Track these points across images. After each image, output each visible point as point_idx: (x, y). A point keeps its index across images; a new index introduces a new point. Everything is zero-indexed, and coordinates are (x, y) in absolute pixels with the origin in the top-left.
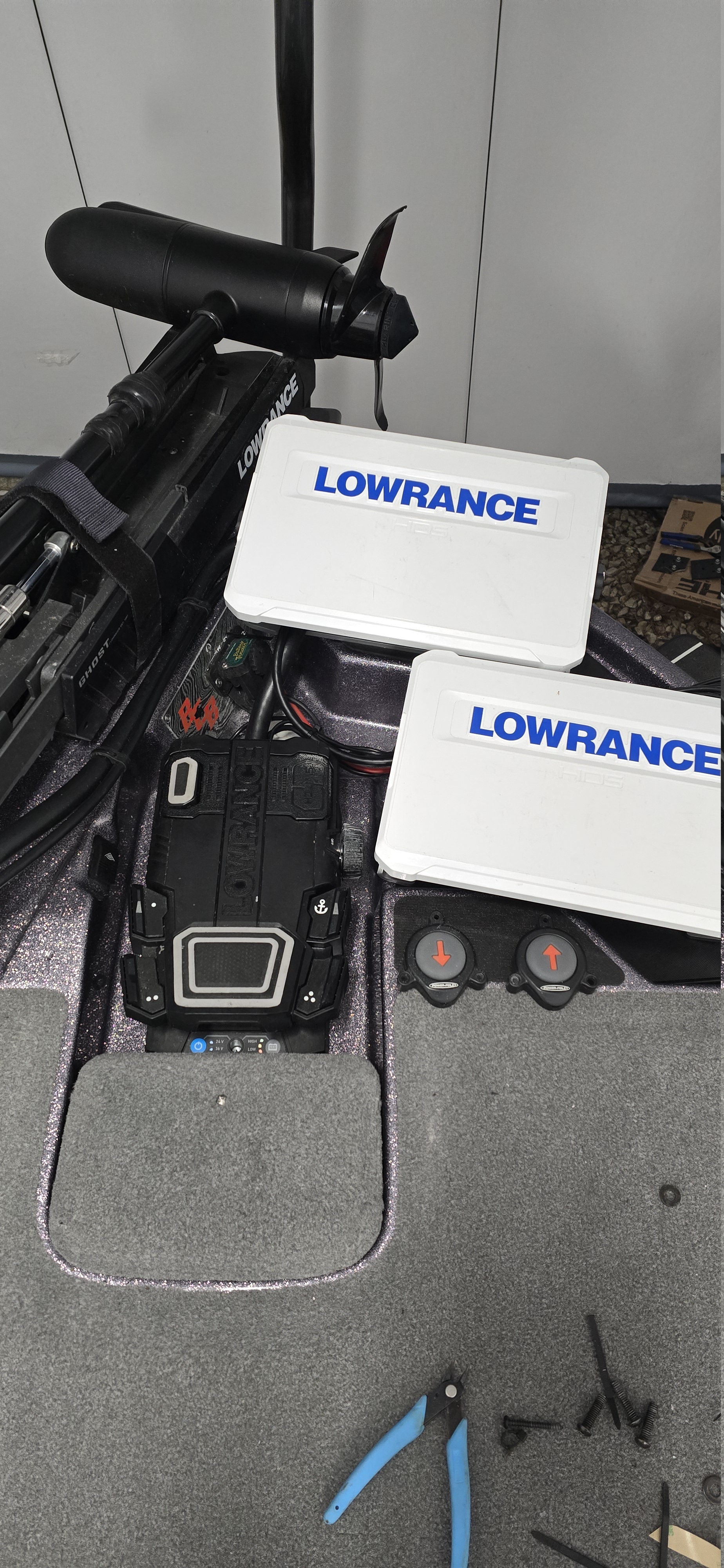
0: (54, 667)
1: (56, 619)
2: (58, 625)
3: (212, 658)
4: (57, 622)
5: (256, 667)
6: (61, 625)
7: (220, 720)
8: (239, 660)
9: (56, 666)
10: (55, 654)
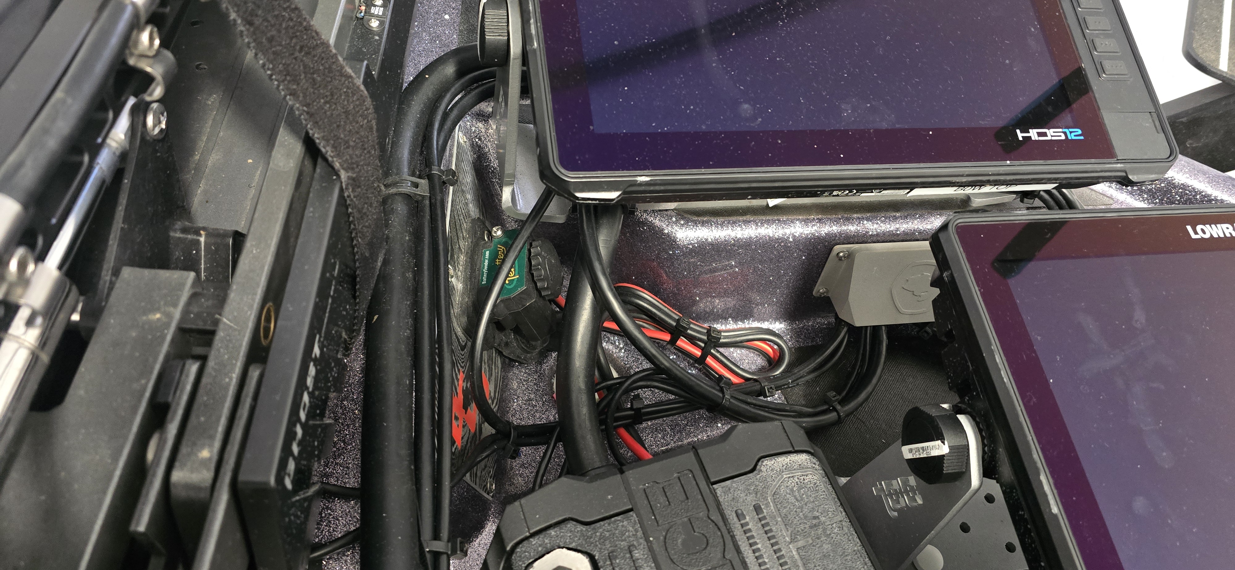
0: (205, 461)
1: (166, 317)
2: (175, 332)
3: (459, 288)
4: (167, 325)
5: (547, 288)
6: (183, 331)
7: (492, 394)
8: (515, 282)
9: (210, 459)
10: (193, 420)
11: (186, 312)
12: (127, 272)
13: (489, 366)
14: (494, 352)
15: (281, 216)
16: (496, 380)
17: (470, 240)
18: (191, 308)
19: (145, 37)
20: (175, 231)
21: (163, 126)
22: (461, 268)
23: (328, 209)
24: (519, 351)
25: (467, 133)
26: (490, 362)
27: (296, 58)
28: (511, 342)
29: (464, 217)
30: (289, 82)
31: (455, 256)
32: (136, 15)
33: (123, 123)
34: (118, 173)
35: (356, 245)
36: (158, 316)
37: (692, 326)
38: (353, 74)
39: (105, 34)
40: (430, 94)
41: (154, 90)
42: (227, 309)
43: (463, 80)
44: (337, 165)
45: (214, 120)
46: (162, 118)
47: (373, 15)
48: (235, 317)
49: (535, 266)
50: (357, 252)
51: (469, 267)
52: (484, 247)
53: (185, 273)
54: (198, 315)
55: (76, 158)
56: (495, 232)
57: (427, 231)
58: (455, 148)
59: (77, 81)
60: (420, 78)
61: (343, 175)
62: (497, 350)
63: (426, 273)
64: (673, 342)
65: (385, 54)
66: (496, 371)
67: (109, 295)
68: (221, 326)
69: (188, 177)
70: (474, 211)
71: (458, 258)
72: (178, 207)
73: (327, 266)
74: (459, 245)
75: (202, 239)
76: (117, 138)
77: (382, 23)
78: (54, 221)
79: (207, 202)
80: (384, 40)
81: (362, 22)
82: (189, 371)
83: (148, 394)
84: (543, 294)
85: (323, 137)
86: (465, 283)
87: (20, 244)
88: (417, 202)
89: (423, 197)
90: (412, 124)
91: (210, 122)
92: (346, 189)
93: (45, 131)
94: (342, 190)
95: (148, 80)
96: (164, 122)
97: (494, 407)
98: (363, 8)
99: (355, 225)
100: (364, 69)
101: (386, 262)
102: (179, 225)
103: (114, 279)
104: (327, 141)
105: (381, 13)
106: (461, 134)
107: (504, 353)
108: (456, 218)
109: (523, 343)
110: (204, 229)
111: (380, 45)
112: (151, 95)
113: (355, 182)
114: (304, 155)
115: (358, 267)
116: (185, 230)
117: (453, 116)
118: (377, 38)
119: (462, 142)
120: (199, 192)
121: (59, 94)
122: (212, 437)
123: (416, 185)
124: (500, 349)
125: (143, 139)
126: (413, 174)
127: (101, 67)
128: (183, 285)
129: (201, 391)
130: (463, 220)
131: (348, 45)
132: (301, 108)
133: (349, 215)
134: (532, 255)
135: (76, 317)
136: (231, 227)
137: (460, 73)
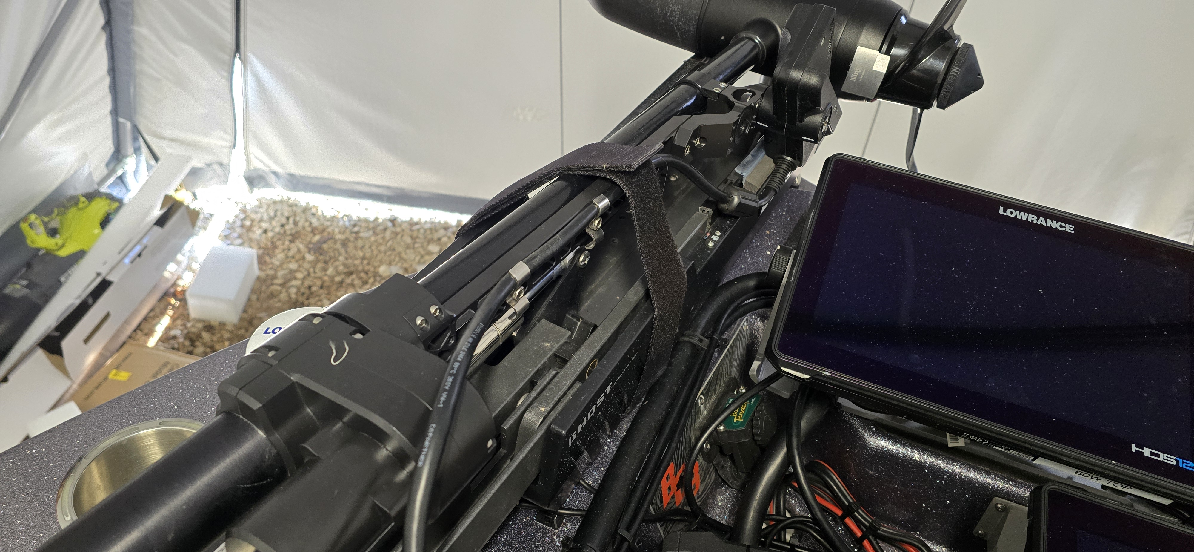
0: (541, 413)
1: (551, 346)
2: (552, 355)
3: (704, 413)
4: (551, 350)
5: (759, 435)
6: (555, 355)
7: (700, 493)
8: (739, 423)
9: (544, 412)
10: (544, 394)
11: (560, 348)
12: (544, 321)
13: (705, 473)
14: (712, 468)
15: (619, 321)
16: (707, 486)
17: (723, 389)
18: (563, 347)
19: (596, 222)
20: (569, 314)
21: (586, 262)
22: (710, 402)
23: (642, 325)
24: (729, 476)
25: (751, 325)
26: (707, 472)
27: (656, 249)
28: (726, 467)
29: (726, 374)
30: (649, 259)
31: (710, 393)
32: (597, 213)
33: (571, 255)
34: (559, 277)
35: (649, 351)
36: (548, 345)
37: (860, 511)
38: (683, 266)
39: (583, 217)
40: (733, 293)
41: (590, 245)
42: (578, 352)
43: (757, 292)
44: (655, 306)
45: (609, 271)
46: (587, 259)
47: (712, 240)
48: (580, 357)
49: (756, 417)
50: (649, 355)
51: (715, 404)
52: (730, 396)
53: (567, 331)
54: (564, 352)
55: (551, 262)
56: (742, 390)
57: (696, 368)
58: (738, 330)
59: (566, 233)
60: (731, 283)
61: (656, 311)
62: (714, 467)
63: (685, 391)
64: (843, 518)
65: (709, 261)
66: (709, 480)
67: (532, 328)
68: (572, 359)
69: (585, 295)
70: (735, 373)
71: (711, 395)
72: (575, 304)
73: (630, 352)
74: (715, 388)
75: (579, 323)
76: (565, 262)
77: (715, 245)
78: (534, 283)
79: (588, 311)
80: (712, 254)
81: (705, 242)
82: (551, 372)
83: (530, 375)
84: (756, 438)
85: (654, 289)
86: (709, 412)
87: (522, 286)
88: (698, 350)
89: (703, 349)
90: (715, 307)
91: (607, 271)
92: (655, 319)
93: (548, 248)
94: (652, 318)
95: (590, 239)
96: (587, 261)
97: (698, 502)
98: (708, 234)
99: (653, 340)
100: (690, 265)
101: (664, 375)
102: (572, 312)
103: (537, 322)
104: (655, 292)
105: (716, 240)
106: (745, 324)
107: (719, 472)
108: (720, 371)
109: (734, 471)
110: (582, 318)
111: (709, 256)
112: (588, 246)
113: (661, 318)
114: (643, 297)
115: (646, 365)
116: (573, 316)
117: (741, 310)
118: (709, 252)
119: (745, 329)
120: (586, 304)
121: (558, 235)
122: (548, 404)
123: (701, 340)
124: (717, 467)
125: (575, 265)
126: (703, 334)
127: (576, 230)
128: (564, 335)
129: (553, 383)
130: (725, 375)
131: (691, 251)
132: (649, 272)
133: (652, 333)
134: (757, 410)
135: (515, 334)
136: (594, 322)
137: (757, 287)
